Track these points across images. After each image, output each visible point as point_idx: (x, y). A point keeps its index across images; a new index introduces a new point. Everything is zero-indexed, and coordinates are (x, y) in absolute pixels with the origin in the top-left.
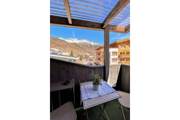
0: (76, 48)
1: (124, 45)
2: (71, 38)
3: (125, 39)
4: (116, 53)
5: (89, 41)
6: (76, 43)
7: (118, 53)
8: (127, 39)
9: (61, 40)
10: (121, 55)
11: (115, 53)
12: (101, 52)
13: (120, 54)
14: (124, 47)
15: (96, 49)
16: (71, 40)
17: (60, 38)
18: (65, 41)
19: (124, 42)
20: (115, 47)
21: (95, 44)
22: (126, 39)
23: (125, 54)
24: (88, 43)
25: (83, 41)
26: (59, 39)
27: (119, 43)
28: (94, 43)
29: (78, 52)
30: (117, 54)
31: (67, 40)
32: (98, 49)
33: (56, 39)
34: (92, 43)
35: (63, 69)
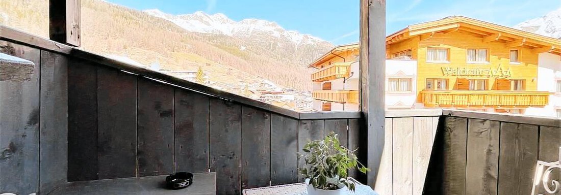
0: (221, 57)
1: (442, 46)
2: (199, 13)
3: (447, 21)
4: (405, 84)
5: (279, 27)
6: (222, 36)
7: (414, 83)
8: (459, 20)
9: (152, 17)
10: (430, 92)
11: (403, 80)
12: (335, 77)
13: (424, 86)
14: (444, 54)
15: (310, 62)
16: (201, 20)
17: (150, 12)
18: (170, 25)
19: (444, 32)
20: (402, 52)
21: (309, 42)
22: (454, 21)
23: (447, 87)
24: (277, 34)
25: (252, 27)
26: (145, 16)
27: (420, 36)
28: (301, 37)
29: (229, 74)
30: (409, 88)
31: (179, 21)
32: (321, 63)
33: (134, 13)
34: (296, 38)
35: (165, 114)
